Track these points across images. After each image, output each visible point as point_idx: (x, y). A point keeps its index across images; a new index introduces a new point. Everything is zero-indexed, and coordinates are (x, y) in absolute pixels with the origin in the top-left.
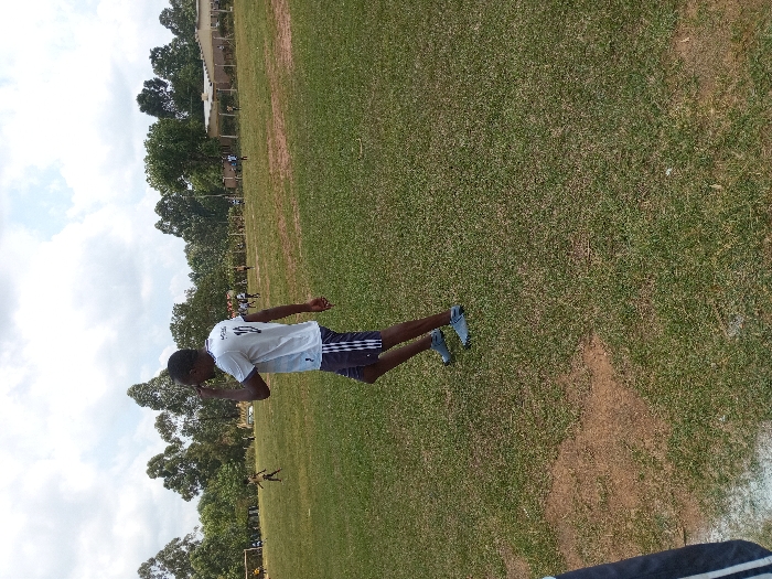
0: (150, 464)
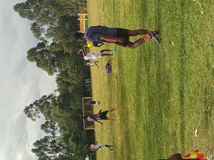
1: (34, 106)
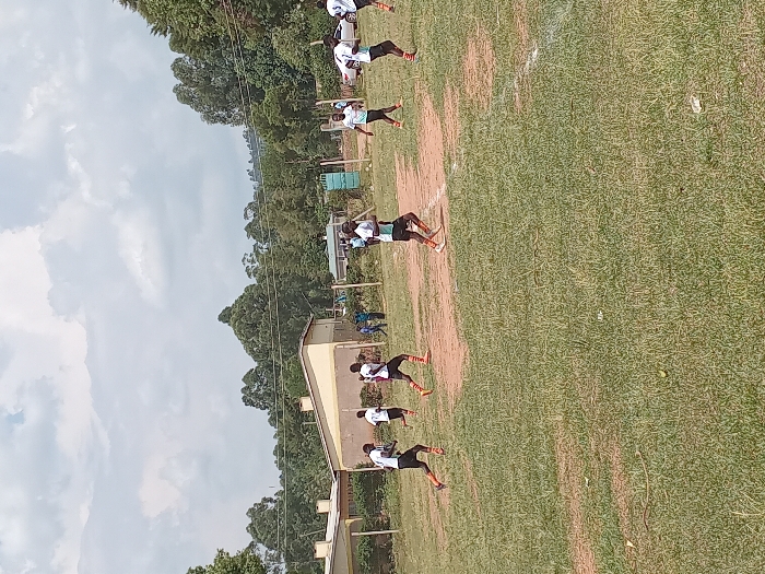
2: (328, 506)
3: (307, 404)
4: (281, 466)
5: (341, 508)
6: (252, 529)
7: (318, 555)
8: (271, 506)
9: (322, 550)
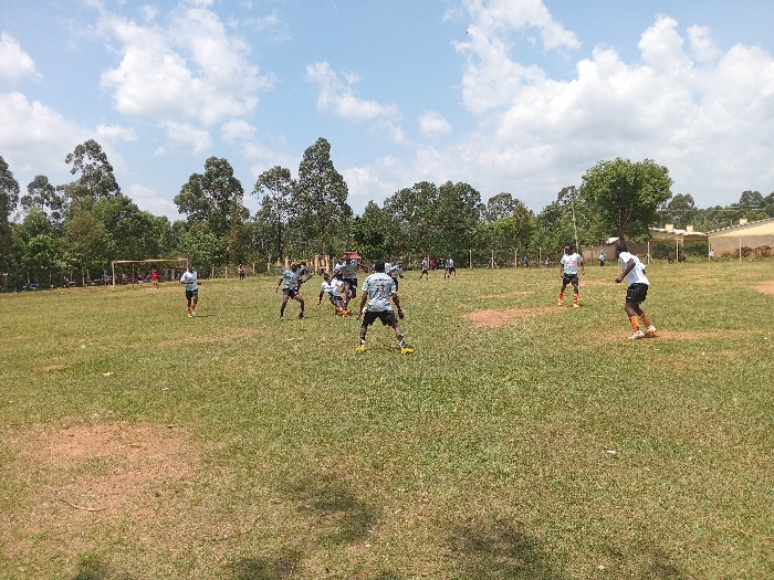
0: (225, 162)
1: (100, 163)
2: (690, 230)
3: (743, 221)
4: (709, 209)
5: (688, 236)
6: (680, 196)
7: (667, 226)
8: (690, 205)
9: (669, 228)
